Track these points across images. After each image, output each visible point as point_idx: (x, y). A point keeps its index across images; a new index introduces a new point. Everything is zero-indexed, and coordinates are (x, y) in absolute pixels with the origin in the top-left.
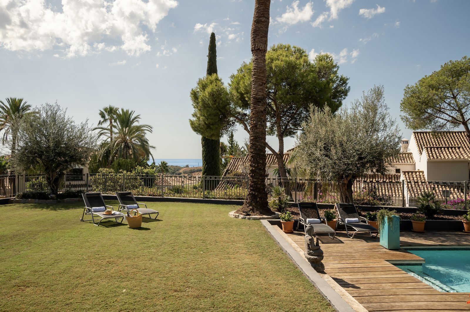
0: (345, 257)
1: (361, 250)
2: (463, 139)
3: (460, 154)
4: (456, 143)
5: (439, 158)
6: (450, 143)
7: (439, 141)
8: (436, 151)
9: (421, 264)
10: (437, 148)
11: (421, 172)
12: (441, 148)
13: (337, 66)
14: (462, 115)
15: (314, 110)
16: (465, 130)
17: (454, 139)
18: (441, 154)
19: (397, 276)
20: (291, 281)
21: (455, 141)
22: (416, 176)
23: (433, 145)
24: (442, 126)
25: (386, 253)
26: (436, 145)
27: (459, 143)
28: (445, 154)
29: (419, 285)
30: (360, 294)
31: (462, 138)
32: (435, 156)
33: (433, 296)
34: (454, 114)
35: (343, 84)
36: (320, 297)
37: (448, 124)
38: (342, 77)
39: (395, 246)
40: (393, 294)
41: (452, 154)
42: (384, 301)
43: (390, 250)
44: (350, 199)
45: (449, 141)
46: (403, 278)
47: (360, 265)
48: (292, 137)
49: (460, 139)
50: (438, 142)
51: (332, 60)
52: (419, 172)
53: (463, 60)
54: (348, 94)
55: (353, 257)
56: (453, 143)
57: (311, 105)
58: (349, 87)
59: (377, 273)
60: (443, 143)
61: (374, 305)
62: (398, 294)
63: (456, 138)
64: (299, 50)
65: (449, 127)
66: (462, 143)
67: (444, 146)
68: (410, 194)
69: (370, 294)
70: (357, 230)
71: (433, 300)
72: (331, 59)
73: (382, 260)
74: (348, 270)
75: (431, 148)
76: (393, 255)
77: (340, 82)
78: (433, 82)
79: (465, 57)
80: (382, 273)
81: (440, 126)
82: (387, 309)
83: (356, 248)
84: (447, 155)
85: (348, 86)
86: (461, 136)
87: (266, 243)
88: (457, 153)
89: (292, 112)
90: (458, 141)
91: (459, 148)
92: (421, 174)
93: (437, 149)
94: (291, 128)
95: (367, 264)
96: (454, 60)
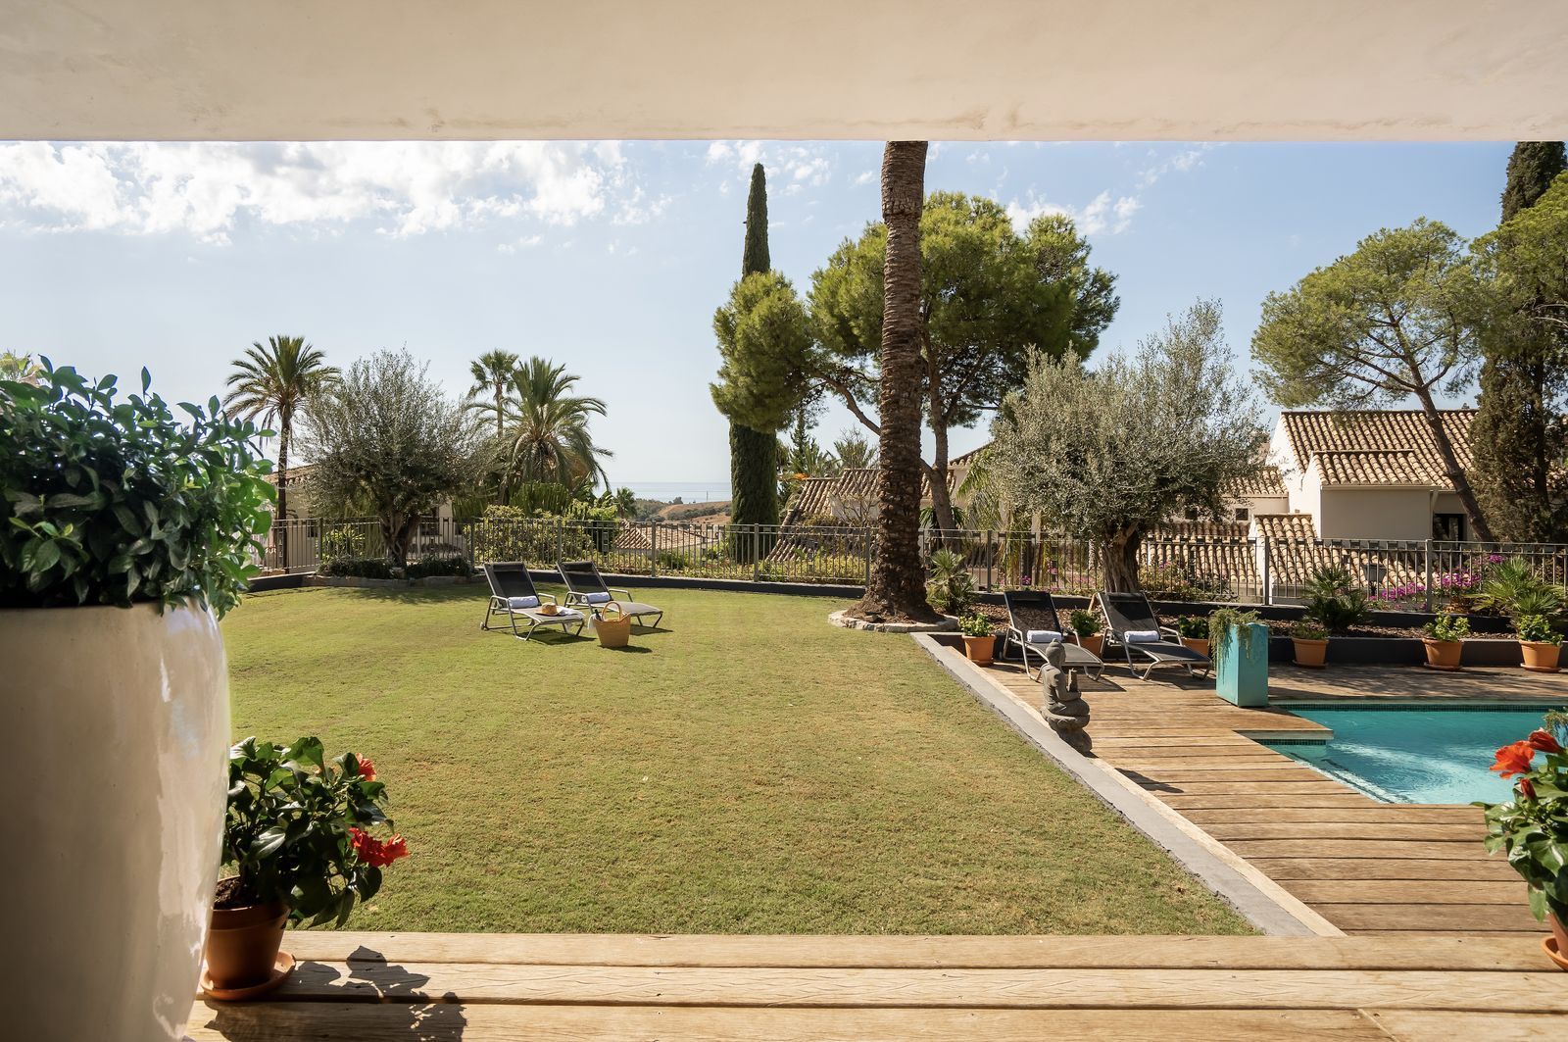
0: (1132, 722)
1: (1171, 707)
2: (1414, 432)
3: (1408, 470)
4: (1396, 442)
5: (1354, 479)
6: (1380, 442)
7: (1352, 437)
8: (1345, 461)
9: (1323, 742)
10: (1348, 455)
11: (1305, 516)
12: (1357, 454)
13: (1086, 244)
14: (1415, 369)
15: (1037, 360)
16: (1421, 407)
17: (1391, 432)
18: (1359, 471)
19: (1269, 766)
20: (1019, 770)
21: (1393, 437)
22: (1292, 526)
23: (1336, 446)
24: (1361, 398)
25: (1233, 715)
26: (1344, 447)
27: (1404, 441)
28: (1369, 471)
29: (1325, 788)
30: (1182, 804)
31: (1412, 427)
32: (1342, 475)
33: (1359, 812)
34: (1394, 366)
35: (1100, 290)
36: (1096, 806)
37: (1378, 394)
38: (1098, 273)
39: (1254, 699)
40: (1263, 804)
41: (1388, 471)
42: (1243, 819)
43: (1243, 707)
44: (1131, 583)
45: (1377, 437)
46: (1283, 772)
47: (1173, 742)
48: (967, 426)
49: (1407, 432)
50: (1349, 438)
51: (1073, 231)
52: (1300, 517)
54: (1116, 315)
55: (1153, 723)
56: (1388, 442)
57: (1031, 349)
58: (1117, 298)
59: (1217, 759)
60: (1362, 442)
61: (1219, 829)
62: (1275, 805)
63: (1397, 427)
64: (989, 207)
65: (1380, 400)
66: (1412, 441)
67: (1365, 448)
68: (1275, 574)
69: (1208, 805)
70: (1158, 660)
71: (1361, 819)
72: (1069, 227)
73: (1227, 730)
74: (1145, 752)
75: (1331, 455)
76: (1252, 719)
77: (1092, 284)
78: (1338, 285)
79: (1422, 220)
80: (1231, 759)
81: (1355, 397)
82: (1252, 837)
83: (1157, 704)
84: (1372, 474)
85: (1114, 295)
86: (1409, 423)
87: (937, 685)
88: (1400, 467)
89: (966, 362)
90: (1401, 437)
91: (1405, 454)
92: (1304, 521)
93: (1348, 458)
94: (964, 404)
95: (1191, 739)
96: (1391, 228)
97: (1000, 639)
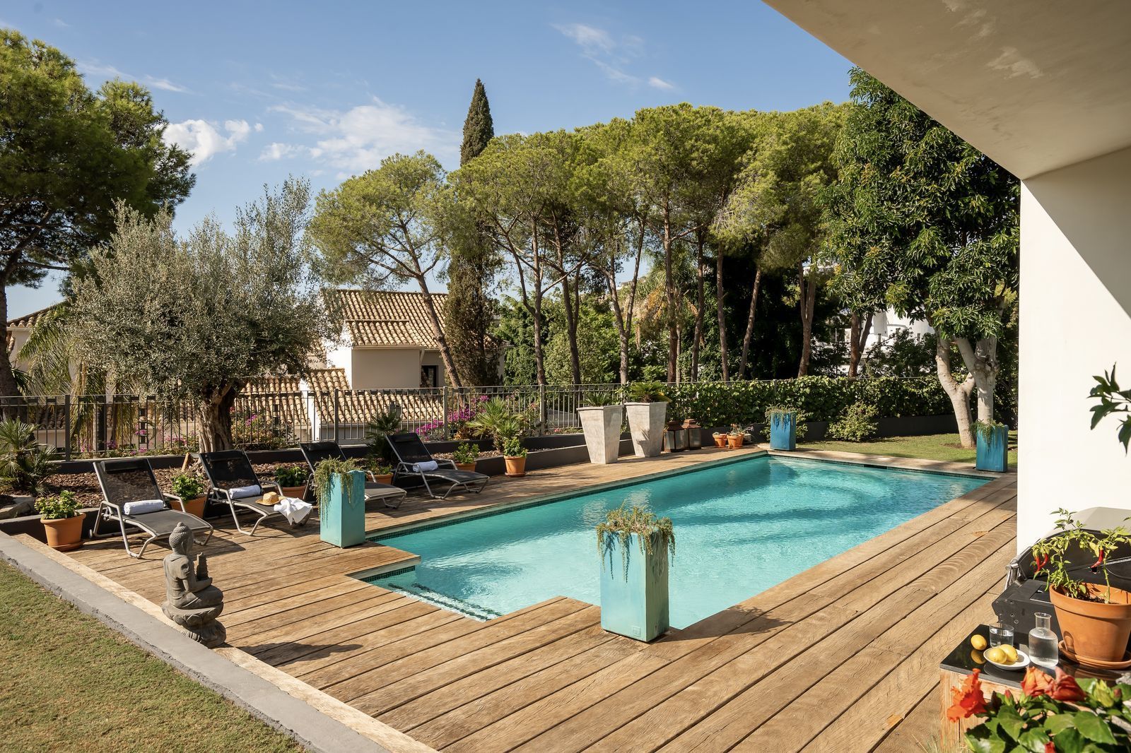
0: (253, 587)
1: (284, 561)
2: (407, 308)
3: (406, 335)
4: (396, 314)
5: (373, 342)
6: (386, 314)
7: (369, 310)
8: (367, 328)
9: (413, 568)
10: (369, 323)
11: (340, 370)
12: (375, 323)
13: (164, 118)
14: (415, 259)
15: (127, 217)
16: (420, 290)
17: (392, 307)
18: (376, 335)
19: (388, 607)
21: (394, 311)
22: (332, 378)
23: (358, 316)
24: (380, 281)
25: (341, 558)
27: (401, 314)
28: (382, 335)
30: (330, 678)
31: (405, 304)
32: (365, 338)
33: (474, 637)
34: (405, 258)
35: (177, 165)
37: (391, 277)
38: (174, 148)
39: (356, 539)
40: (399, 654)
41: (395, 335)
42: (390, 680)
43: (345, 548)
44: (225, 439)
45: (385, 310)
46: (402, 610)
47: (299, 601)
48: (30, 286)
49: (402, 307)
50: (367, 311)
51: (150, 103)
52: (337, 371)
53: (419, 157)
54: (192, 191)
55: (272, 582)
56: (391, 314)
57: (120, 204)
58: (193, 175)
59: (344, 612)
60: (376, 314)
61: (374, 699)
62: (409, 651)
63: (396, 304)
64: (55, 56)
65: (392, 283)
66: (406, 314)
68: (320, 413)
69: (354, 671)
70: (265, 515)
71: (477, 644)
72: (146, 98)
73: (342, 576)
74: (275, 621)
75: (358, 322)
76: (357, 559)
77: (169, 159)
78: (370, 190)
79: (421, 152)
80: (355, 608)
81: (376, 279)
82: (406, 699)
83: (269, 560)
84: (385, 337)
85: (190, 171)
86: (403, 301)
87: (11, 597)
88: (402, 332)
89: (27, 218)
90: (399, 311)
91: (404, 323)
92: (340, 374)
93: (369, 325)
94: (26, 263)
95: (312, 594)
96: (403, 153)
97: (91, 517)
